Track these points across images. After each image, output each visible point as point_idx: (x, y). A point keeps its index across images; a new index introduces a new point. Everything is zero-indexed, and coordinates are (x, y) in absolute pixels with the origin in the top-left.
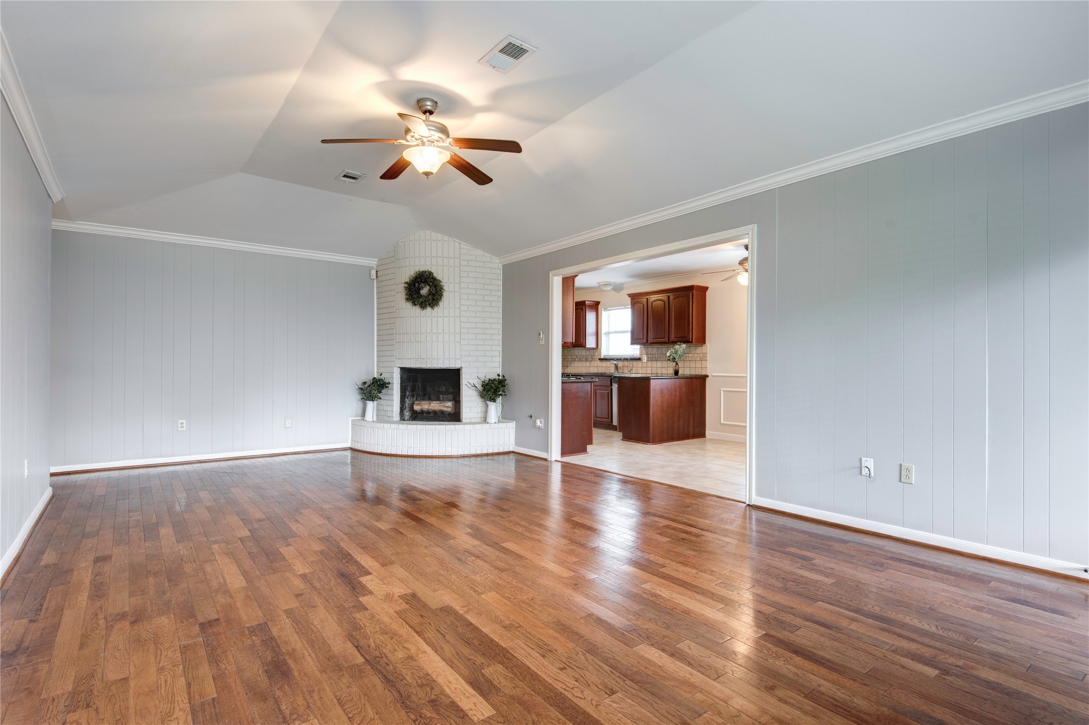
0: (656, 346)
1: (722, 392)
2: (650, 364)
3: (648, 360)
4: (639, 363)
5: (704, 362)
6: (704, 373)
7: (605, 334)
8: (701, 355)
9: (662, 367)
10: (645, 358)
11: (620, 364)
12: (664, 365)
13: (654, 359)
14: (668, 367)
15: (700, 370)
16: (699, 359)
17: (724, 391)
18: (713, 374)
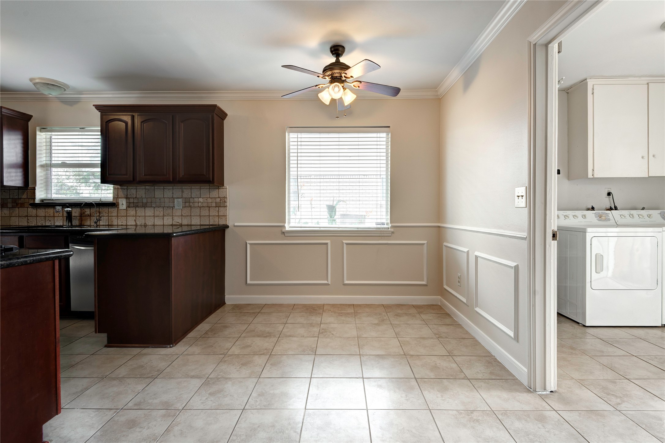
0: (144, 187)
1: (248, 246)
2: (132, 212)
3: (128, 207)
4: (114, 211)
5: (221, 209)
6: (222, 222)
7: (42, 166)
8: (218, 200)
9: (154, 216)
10: (123, 204)
11: (76, 212)
12: (157, 213)
13: (140, 204)
14: (164, 216)
15: (216, 219)
16: (214, 205)
17: (251, 244)
18: (236, 224)
